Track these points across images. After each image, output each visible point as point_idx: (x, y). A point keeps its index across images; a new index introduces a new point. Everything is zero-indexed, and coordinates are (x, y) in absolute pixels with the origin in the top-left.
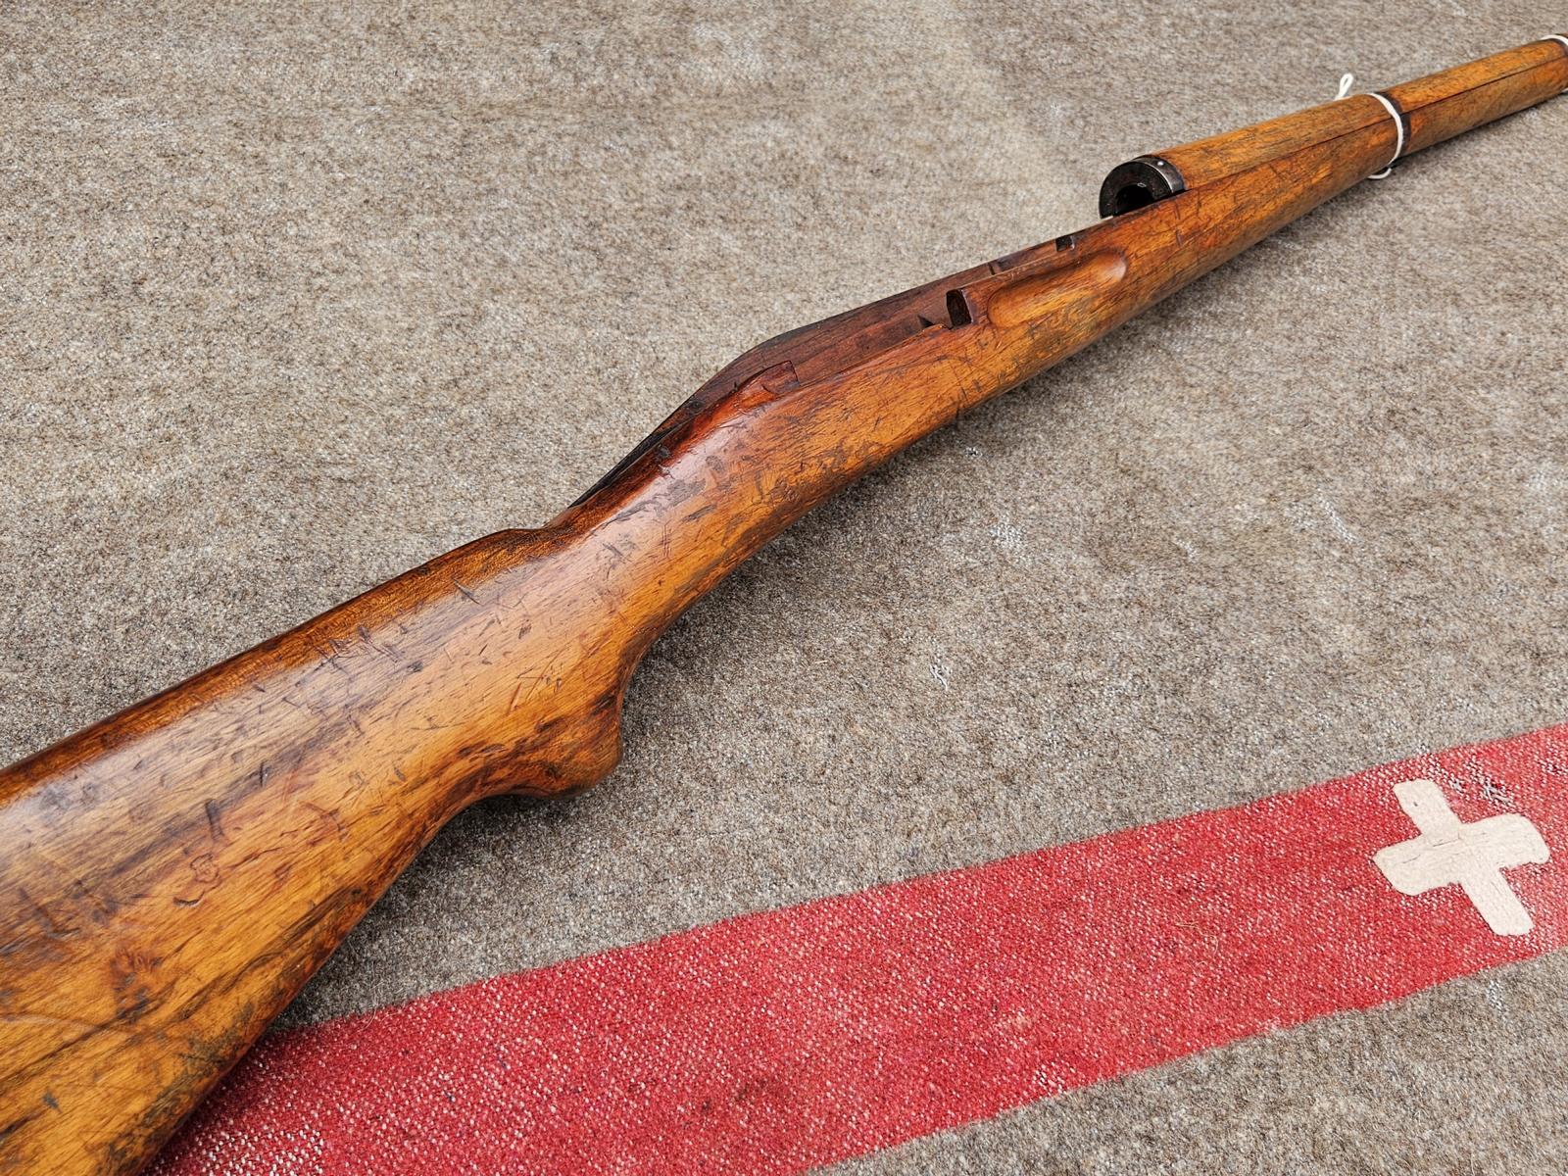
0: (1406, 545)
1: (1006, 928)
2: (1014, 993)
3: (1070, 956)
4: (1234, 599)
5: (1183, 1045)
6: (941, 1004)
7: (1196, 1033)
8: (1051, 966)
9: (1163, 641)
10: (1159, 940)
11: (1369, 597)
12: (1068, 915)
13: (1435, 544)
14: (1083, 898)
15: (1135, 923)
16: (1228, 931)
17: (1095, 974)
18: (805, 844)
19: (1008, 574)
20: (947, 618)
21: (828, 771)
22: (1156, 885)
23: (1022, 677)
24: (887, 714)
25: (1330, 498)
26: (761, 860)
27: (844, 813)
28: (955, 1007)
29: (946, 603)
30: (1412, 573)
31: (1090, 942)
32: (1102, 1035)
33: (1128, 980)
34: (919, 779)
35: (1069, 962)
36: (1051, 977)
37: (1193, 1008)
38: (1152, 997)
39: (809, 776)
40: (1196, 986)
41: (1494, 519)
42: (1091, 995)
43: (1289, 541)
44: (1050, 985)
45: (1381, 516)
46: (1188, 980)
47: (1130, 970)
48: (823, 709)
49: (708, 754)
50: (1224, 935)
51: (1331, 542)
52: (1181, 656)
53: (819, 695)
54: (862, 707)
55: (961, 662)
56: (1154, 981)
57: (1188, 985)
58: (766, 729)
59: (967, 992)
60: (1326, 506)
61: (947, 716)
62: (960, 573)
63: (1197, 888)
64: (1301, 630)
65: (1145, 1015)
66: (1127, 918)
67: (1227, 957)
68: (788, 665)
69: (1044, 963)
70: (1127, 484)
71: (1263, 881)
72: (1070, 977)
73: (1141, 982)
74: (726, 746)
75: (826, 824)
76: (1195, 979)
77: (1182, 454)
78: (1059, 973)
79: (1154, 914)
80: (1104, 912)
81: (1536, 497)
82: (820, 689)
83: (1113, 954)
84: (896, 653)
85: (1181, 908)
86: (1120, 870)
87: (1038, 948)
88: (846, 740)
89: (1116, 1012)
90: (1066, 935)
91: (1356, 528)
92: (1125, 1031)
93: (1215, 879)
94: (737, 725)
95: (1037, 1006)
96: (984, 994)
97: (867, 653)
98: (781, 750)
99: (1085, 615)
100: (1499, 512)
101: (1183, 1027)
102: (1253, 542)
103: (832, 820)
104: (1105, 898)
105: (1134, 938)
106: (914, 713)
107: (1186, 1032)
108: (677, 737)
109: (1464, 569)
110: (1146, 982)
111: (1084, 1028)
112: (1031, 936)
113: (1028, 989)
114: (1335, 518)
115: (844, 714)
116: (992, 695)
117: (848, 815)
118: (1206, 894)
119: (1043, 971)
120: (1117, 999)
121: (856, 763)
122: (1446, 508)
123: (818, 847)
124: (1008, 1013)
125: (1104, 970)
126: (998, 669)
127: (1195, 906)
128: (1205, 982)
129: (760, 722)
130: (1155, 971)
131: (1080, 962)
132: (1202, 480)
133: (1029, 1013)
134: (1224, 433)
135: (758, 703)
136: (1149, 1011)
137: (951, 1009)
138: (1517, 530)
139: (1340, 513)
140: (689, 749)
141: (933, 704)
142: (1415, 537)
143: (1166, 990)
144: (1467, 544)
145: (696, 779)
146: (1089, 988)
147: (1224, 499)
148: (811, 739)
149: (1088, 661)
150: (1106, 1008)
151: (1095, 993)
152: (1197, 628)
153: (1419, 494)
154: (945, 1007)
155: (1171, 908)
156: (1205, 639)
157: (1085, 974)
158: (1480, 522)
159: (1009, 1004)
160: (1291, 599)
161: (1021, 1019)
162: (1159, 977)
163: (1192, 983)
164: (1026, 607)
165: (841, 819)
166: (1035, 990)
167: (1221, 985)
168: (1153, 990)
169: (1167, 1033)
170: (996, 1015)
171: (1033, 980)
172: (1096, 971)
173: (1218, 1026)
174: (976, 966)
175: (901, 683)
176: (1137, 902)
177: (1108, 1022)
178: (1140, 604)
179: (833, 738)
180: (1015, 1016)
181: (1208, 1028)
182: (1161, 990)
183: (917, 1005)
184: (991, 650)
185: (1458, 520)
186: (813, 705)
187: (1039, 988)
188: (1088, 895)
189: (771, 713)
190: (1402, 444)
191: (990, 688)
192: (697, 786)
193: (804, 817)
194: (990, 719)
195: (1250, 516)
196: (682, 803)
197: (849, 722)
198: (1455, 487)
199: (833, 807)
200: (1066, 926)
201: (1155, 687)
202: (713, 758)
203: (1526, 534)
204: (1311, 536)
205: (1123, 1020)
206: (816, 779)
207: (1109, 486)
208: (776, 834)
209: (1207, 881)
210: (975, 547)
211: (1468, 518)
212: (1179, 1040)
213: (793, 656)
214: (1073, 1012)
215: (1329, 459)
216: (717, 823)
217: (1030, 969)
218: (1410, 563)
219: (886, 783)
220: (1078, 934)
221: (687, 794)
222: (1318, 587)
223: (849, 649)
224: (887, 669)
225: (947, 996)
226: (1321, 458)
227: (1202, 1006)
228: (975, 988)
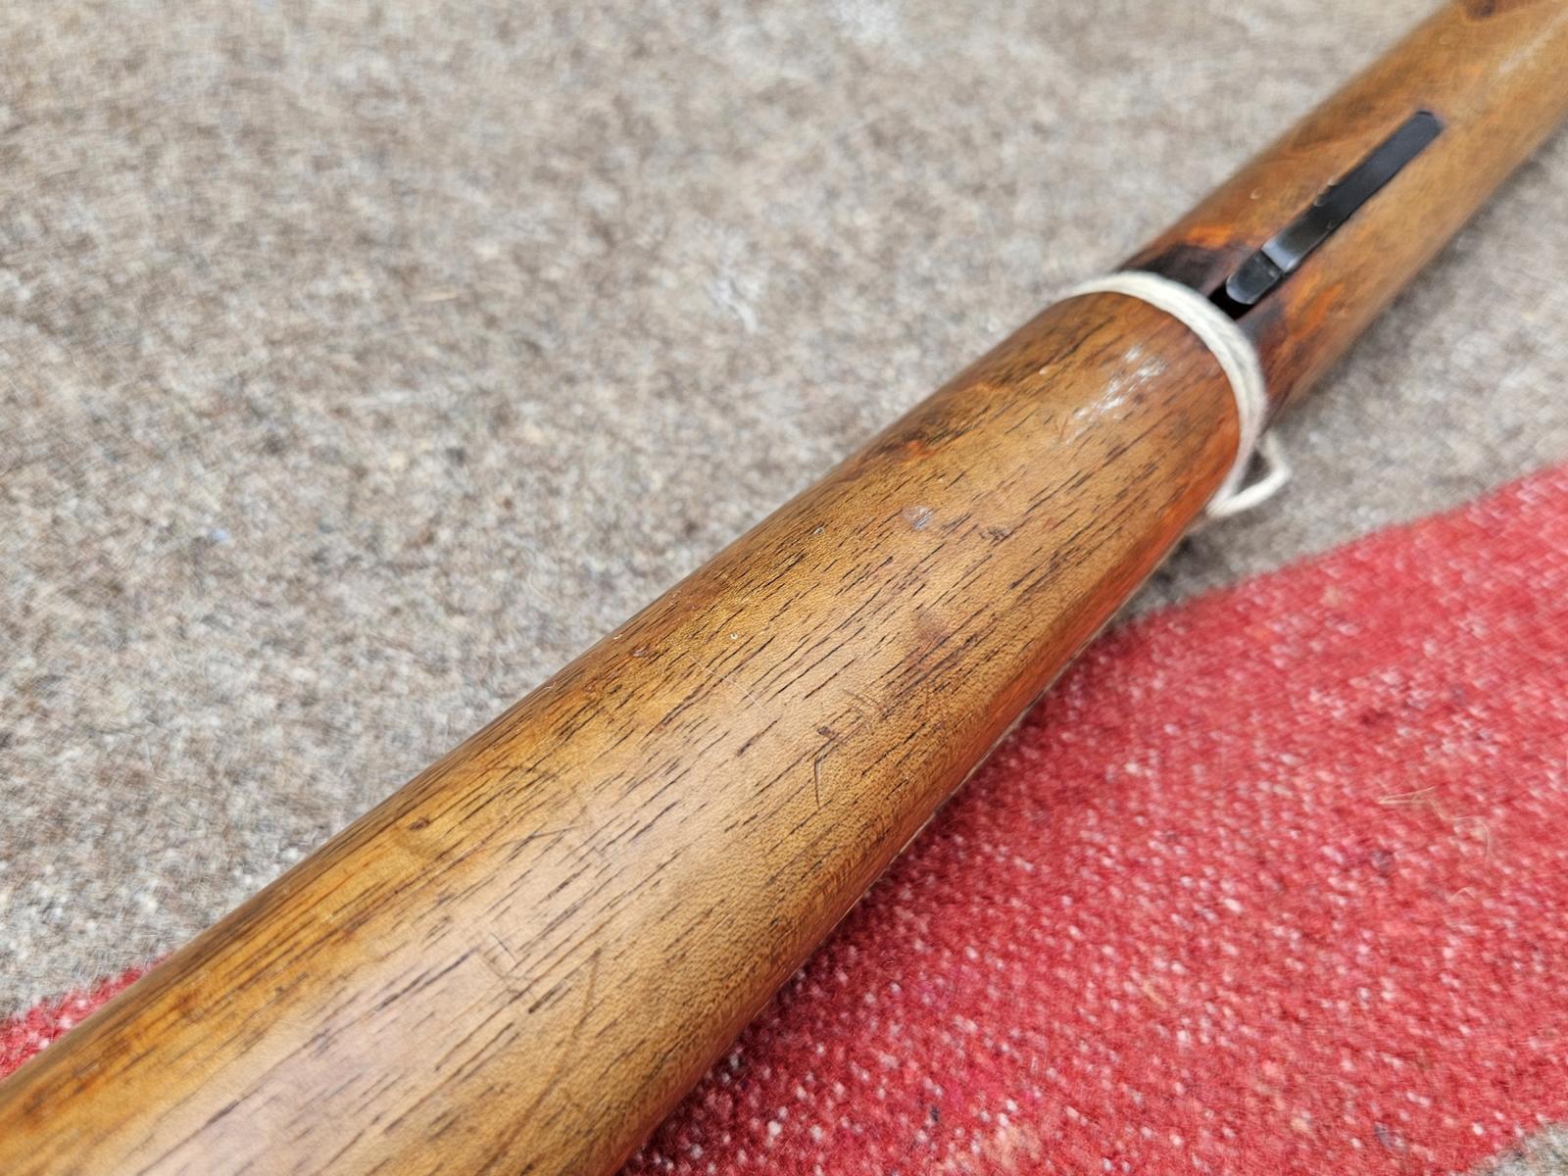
1: (942, 877)
2: (981, 1059)
3: (1123, 927)
5: (1466, 1135)
6: (775, 1128)
7: (1491, 1094)
8: (1075, 965)
10: (1342, 849)
12: (1102, 817)
14: (1132, 768)
15: (1276, 813)
16: (1507, 801)
17: (1195, 972)
18: (377, 727)
19: (872, 84)
20: (746, 187)
21: (444, 535)
22: (1304, 712)
23: (927, 281)
24: (604, 394)
26: (252, 785)
27: (488, 634)
28: (817, 1132)
29: (739, 156)
31: (1169, 882)
32: (1242, 1143)
33: (1283, 970)
34: (691, 528)
35: (1121, 947)
36: (1079, 995)
37: (1468, 1021)
38: (1355, 1009)
39: (392, 549)
40: (1461, 959)
42: (1195, 1031)
44: (1078, 1020)
46: (1437, 944)
47: (1284, 943)
48: (436, 392)
49: (103, 527)
50: (1500, 812)
53: (424, 365)
54: (538, 383)
55: (780, 267)
56: (1353, 965)
57: (1440, 960)
58: (274, 447)
59: (848, 1080)
61: (756, 385)
62: (768, 98)
63: (1405, 706)
65: (1347, 1065)
66: (1251, 805)
67: (1519, 867)
68: (344, 302)
69: (1054, 958)
71: (1552, 667)
72: (1129, 987)
73: (1318, 970)
74: (154, 500)
75: (438, 668)
76: (1453, 941)
78: (1100, 983)
79: (1320, 783)
80: (1190, 797)
82: (432, 352)
83: (1234, 906)
84: (625, 266)
85: (1380, 759)
86: (1213, 688)
87: (1034, 921)
88: (494, 457)
89: (1271, 1069)
90: (1103, 872)
92: (1302, 1123)
93: (1441, 678)
94: (190, 444)
95: (1050, 1087)
96: (897, 1076)
97: (554, 273)
98: (309, 494)
101: (1454, 1082)
103: (455, 653)
104: (1187, 761)
105: (1281, 853)
106: (674, 385)
107: (1465, 1094)
108: (24, 494)
110: (1331, 969)
111: (1189, 1133)
112: (1011, 890)
113: (1021, 1043)
115: (491, 403)
116: (859, 327)
117: (499, 636)
118: (1431, 716)
119: (1056, 984)
120: (1267, 1031)
121: (522, 507)
123: (416, 732)
124: (971, 1125)
125: (1217, 952)
126: (869, 271)
127: (1413, 751)
128: (1479, 942)
129: (258, 432)
130: (1349, 934)
131: (1151, 941)
133: (1029, 1116)
135: (257, 390)
136: (1356, 1052)
137: (803, 1140)
140: (56, 521)
141: (721, 360)
143: (1387, 983)
145: (73, 593)
146: (1189, 1012)
148: (398, 461)
149: (1072, 236)
150: (1240, 1062)
151: (1205, 1023)
154: (786, 1137)
155: (1354, 764)
157: (1169, 974)
159: (970, 1095)
161: (1007, 1135)
162: (1363, 949)
163: (1448, 953)
164: (921, 138)
165: (481, 650)
166: (1040, 1041)
167: (1524, 945)
168: (1354, 988)
169: (1415, 1108)
170: (936, 1135)
171: (1032, 1013)
172: (1199, 961)
173: (1540, 1063)
174: (870, 999)
175: (639, 326)
176: (1268, 760)
177: (1251, 1102)
179: (458, 456)
180: (990, 1129)
181: (1519, 1074)
182: (1376, 987)
183: (704, 1142)
184: (852, 235)
186: (407, 383)
187: (1050, 1034)
188: (1143, 761)
189: (289, 408)
191: (851, 310)
192: (71, 613)
193: (373, 655)
194: (859, 379)
196: (29, 662)
197: (502, 419)
199: (459, 622)
200: (1101, 849)
202: (118, 533)
205: (1290, 1091)
206: (411, 556)
208: (294, 712)
209: (1425, 686)
210: (797, 46)
212: (1449, 1122)
213: (363, 283)
214: (1152, 1090)
216: (123, 703)
217: (1019, 982)
219: (604, 545)
220: (1133, 865)
221: (47, 631)
223: (511, 269)
224: (604, 303)
225: (793, 1102)
227: (1488, 1011)
228: (871, 1064)
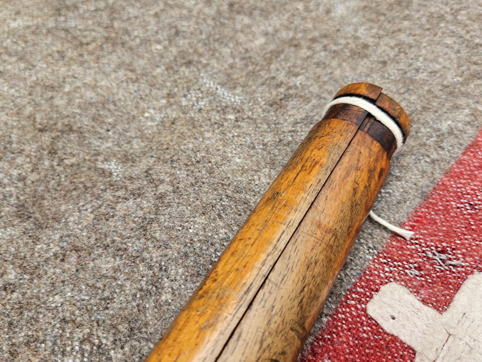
0: (279, 86)
4: (161, 197)
9: (107, 277)
11: (269, 138)
13: (297, 75)
25: (212, 77)
30: (292, 103)
41: (325, 41)
43: (193, 123)
45: (253, 74)
51: (224, 110)
52: (128, 284)
60: (210, 84)
64: (227, 196)
70: (46, 138)
77: (89, 94)
81: (342, 17)
91: (238, 90)
99: (15, 295)
100: (325, 36)
102: (166, 138)
109: (325, 83)
114: (221, 91)
122: (293, 49)
132: (112, 107)
134: (119, 67)
138: (343, 41)
139: (223, 85)
142: (281, 77)
144: (318, 65)
147: (135, 113)
152: (134, 246)
153: (272, 47)
156: (146, 255)
158: (318, 47)
160: (211, 172)
178: (77, 250)
185: (304, 52)
190: (247, 20)
195: (158, 117)
198: (291, 34)
201: (107, 342)
203: (350, 41)
204: (208, 112)
207: (30, 148)
211: (309, 48)
215: (201, 50)
218: (287, 97)
222: (228, 150)
226: (196, 51)
